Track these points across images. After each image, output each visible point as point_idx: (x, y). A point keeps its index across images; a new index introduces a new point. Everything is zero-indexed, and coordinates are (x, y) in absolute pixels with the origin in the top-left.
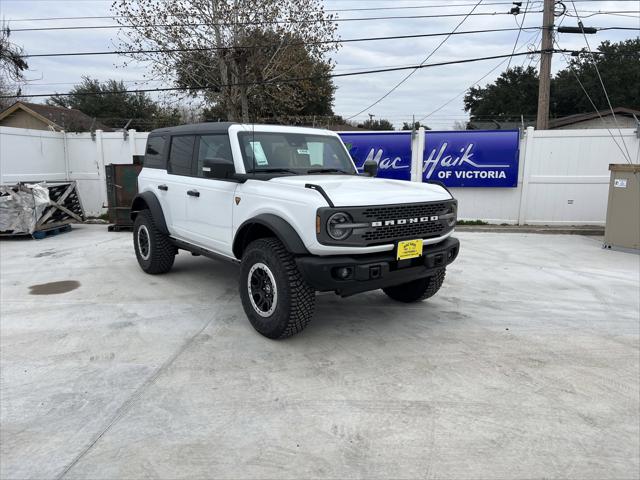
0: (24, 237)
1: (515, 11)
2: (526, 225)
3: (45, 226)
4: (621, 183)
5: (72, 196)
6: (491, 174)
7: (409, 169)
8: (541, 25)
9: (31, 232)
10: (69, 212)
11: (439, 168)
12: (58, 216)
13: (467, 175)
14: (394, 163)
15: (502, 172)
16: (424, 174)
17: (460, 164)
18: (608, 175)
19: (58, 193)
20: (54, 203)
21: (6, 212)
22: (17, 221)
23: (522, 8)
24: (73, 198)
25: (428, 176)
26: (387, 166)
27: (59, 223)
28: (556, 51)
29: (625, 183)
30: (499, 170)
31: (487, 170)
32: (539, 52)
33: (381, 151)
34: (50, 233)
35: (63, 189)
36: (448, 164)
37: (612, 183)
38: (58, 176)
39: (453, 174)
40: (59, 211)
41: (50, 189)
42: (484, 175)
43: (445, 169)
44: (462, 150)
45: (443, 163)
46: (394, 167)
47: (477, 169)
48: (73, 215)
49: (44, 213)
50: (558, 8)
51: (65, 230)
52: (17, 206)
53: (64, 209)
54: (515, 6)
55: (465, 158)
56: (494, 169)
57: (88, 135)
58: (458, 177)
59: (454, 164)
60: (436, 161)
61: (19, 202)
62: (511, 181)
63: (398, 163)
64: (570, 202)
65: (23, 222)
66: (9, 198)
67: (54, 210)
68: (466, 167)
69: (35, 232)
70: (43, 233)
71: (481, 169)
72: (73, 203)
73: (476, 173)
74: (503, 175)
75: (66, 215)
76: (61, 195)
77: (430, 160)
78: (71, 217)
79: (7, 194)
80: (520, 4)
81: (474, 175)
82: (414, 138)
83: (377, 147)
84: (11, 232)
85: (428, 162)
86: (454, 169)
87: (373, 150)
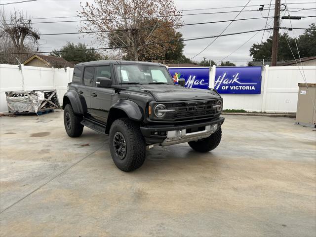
0: (33, 114)
1: (261, 9)
2: (265, 113)
3: (43, 109)
5: (54, 96)
6: (248, 88)
8: (274, 16)
9: (36, 112)
10: (53, 104)
11: (222, 85)
12: (48, 105)
13: (236, 88)
14: (201, 82)
15: (253, 87)
16: (215, 87)
17: (232, 83)
18: (298, 88)
19: (48, 95)
20: (46, 100)
21: (26, 103)
22: (30, 107)
23: (264, 8)
24: (55, 97)
25: (217, 89)
26: (197, 84)
27: (48, 109)
28: (281, 28)
29: (305, 92)
30: (252, 86)
31: (246, 86)
32: (272, 29)
33: (194, 77)
34: (44, 113)
35: (50, 93)
36: (227, 83)
37: (299, 92)
38: (49, 88)
41: (45, 93)
42: (244, 88)
43: (225, 85)
44: (234, 76)
45: (224, 82)
46: (201, 84)
47: (241, 85)
48: (55, 105)
49: (42, 104)
50: (282, 7)
51: (51, 111)
52: (30, 101)
53: (51, 102)
54: (261, 7)
55: (235, 80)
56: (249, 85)
57: (63, 69)
58: (232, 89)
59: (230, 83)
60: (221, 82)
61: (31, 99)
62: (258, 91)
63: (203, 82)
64: (288, 102)
65: (33, 107)
66: (27, 97)
67: (46, 102)
69: (38, 112)
70: (42, 113)
71: (242, 85)
72: (54, 99)
73: (240, 87)
74: (253, 88)
75: (51, 105)
76: (50, 96)
77: (218, 81)
78: (53, 106)
79: (26, 95)
80: (263, 6)
81: (239, 88)
82: (210, 70)
83: (193, 74)
84: (28, 112)
85: (217, 82)
86: (230, 85)
87: (191, 76)
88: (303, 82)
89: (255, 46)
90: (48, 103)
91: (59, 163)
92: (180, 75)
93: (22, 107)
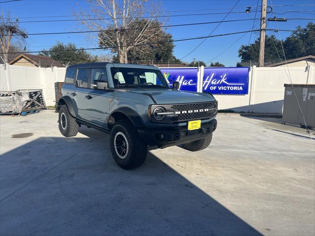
0: (16, 114)
1: (248, 11)
2: (253, 112)
3: (27, 109)
4: (289, 93)
5: (40, 96)
6: (235, 88)
7: (197, 85)
9: (20, 112)
11: (211, 85)
12: (33, 105)
13: (223, 88)
14: (189, 82)
15: (241, 87)
16: (203, 88)
17: (220, 83)
18: (284, 89)
20: (31, 99)
22: (14, 107)
23: (251, 10)
25: (205, 89)
26: (186, 84)
27: (34, 108)
28: (267, 30)
29: (291, 93)
30: (239, 86)
31: (233, 86)
32: (259, 30)
33: (183, 77)
34: (29, 113)
35: (36, 93)
36: (215, 83)
37: (286, 93)
38: (35, 87)
39: (217, 88)
41: (30, 93)
42: (232, 88)
43: (213, 85)
44: (222, 76)
45: (212, 83)
46: (189, 84)
49: (26, 104)
51: (36, 111)
52: (14, 101)
54: (248, 9)
55: (223, 80)
56: (237, 86)
57: (50, 69)
58: (220, 89)
59: (218, 83)
60: (209, 82)
61: (15, 99)
62: (245, 91)
63: (191, 83)
66: (11, 97)
67: (31, 102)
68: (223, 85)
69: (22, 112)
70: (26, 112)
71: (230, 86)
72: (40, 100)
73: (228, 87)
74: (241, 88)
75: (37, 105)
76: (35, 96)
77: (206, 81)
78: (39, 106)
79: (10, 95)
80: (250, 8)
81: (227, 88)
82: (198, 71)
83: (181, 74)
84: (11, 112)
85: (205, 82)
87: (179, 76)
88: (289, 83)
89: (244, 48)
90: (33, 102)
91: (39, 166)
92: (168, 75)
93: (6, 107)
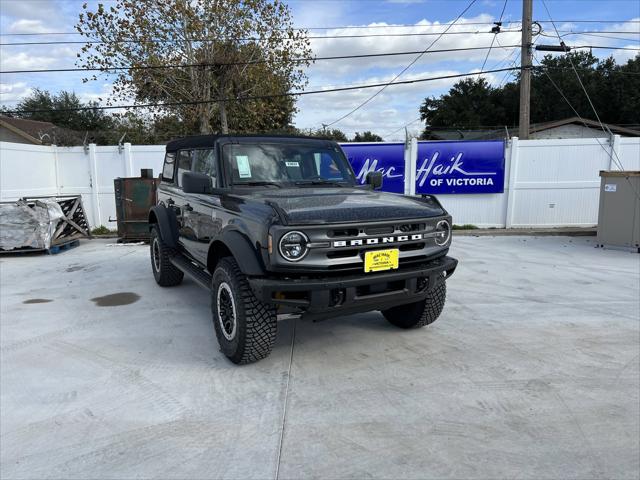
1: (496, 30)
2: (513, 228)
3: (59, 241)
4: (611, 188)
5: (79, 210)
6: (479, 181)
7: (403, 178)
8: (520, 44)
9: (47, 247)
10: (77, 227)
11: (432, 176)
12: (68, 231)
13: (457, 182)
14: (388, 173)
15: (490, 179)
16: (417, 182)
17: (451, 172)
18: (598, 180)
19: (68, 207)
21: (21, 228)
22: (34, 236)
24: (80, 213)
25: (421, 184)
27: (69, 238)
29: (615, 187)
30: (487, 177)
31: (476, 177)
32: (518, 68)
33: (376, 161)
34: (63, 248)
35: (71, 203)
36: (439, 172)
37: (603, 187)
38: (69, 191)
39: (445, 182)
40: (69, 225)
41: (60, 203)
42: (473, 182)
43: (437, 177)
44: (453, 159)
45: (435, 172)
46: (389, 176)
47: (466, 177)
48: (81, 229)
49: (57, 229)
50: (535, 28)
51: (74, 244)
52: (32, 222)
53: (73, 223)
54: (496, 26)
55: (456, 167)
56: (482, 177)
57: (81, 149)
58: (449, 184)
59: (445, 172)
60: (428, 170)
61: (35, 217)
62: (498, 187)
63: (392, 173)
64: (552, 206)
65: (39, 237)
67: (65, 225)
68: (456, 175)
69: (51, 247)
70: (58, 248)
71: (470, 177)
72: (79, 218)
73: (466, 180)
74: (490, 182)
75: (75, 229)
76: (70, 209)
77: (422, 169)
78: (79, 232)
80: (500, 24)
81: (464, 182)
82: (407, 148)
83: (372, 157)
84: (27, 248)
85: (420, 171)
86: (445, 177)
87: (368, 161)
89: (429, 102)
90: (69, 224)
93: (12, 238)
